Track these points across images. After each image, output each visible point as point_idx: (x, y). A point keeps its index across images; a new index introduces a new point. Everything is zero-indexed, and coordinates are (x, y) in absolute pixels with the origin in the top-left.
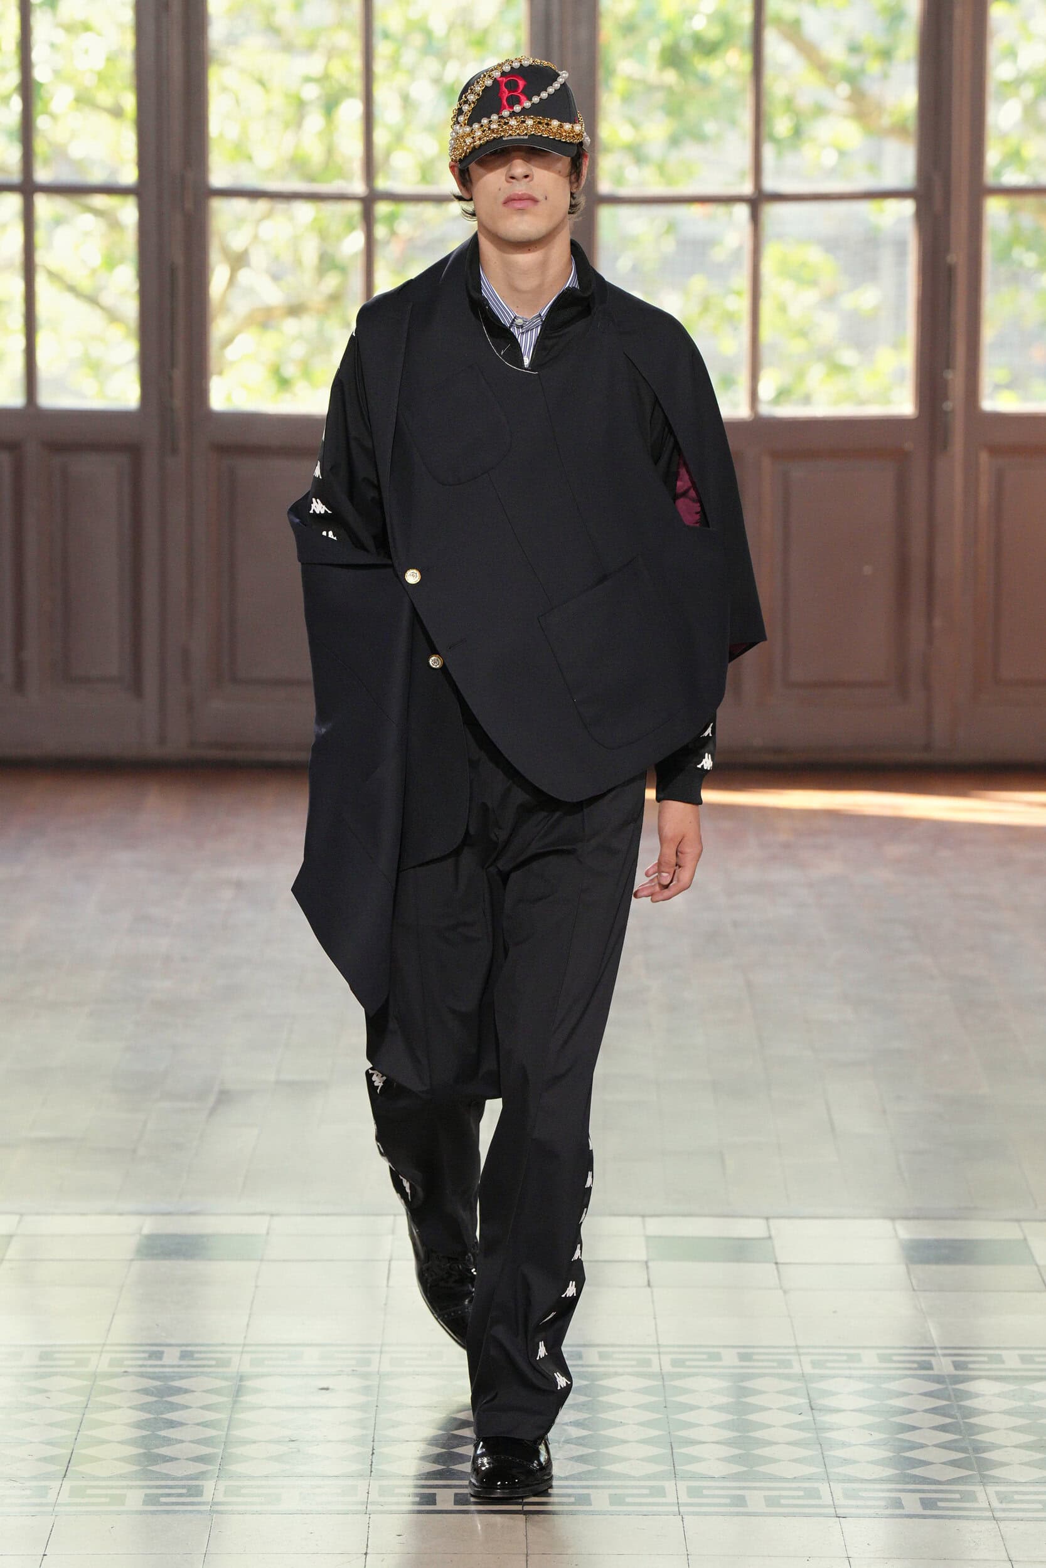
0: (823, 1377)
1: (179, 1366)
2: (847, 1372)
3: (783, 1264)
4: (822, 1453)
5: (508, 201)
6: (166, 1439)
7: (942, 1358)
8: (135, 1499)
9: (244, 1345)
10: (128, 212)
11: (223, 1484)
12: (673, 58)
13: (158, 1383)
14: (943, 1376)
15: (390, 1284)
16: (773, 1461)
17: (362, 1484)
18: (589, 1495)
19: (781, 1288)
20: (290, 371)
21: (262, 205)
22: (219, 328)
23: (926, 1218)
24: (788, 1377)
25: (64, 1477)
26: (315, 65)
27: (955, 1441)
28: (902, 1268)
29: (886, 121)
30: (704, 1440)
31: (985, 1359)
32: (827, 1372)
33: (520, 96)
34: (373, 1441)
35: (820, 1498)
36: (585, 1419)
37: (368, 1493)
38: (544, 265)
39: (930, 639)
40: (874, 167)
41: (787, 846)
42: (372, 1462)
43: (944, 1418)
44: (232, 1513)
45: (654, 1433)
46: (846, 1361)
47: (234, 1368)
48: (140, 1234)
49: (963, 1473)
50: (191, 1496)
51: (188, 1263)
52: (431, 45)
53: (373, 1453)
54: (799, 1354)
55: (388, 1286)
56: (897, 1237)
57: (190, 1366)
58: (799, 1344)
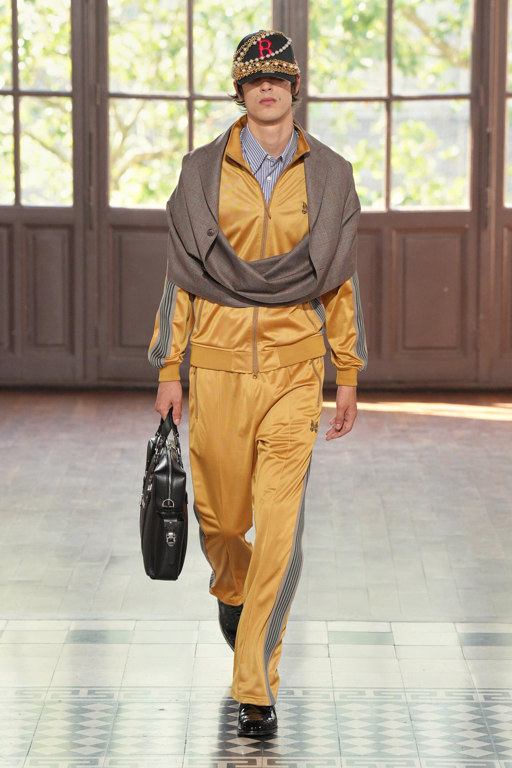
0: (417, 704)
1: (87, 698)
2: (429, 701)
3: (396, 645)
4: (416, 743)
5: (262, 102)
6: (80, 735)
7: (478, 694)
9: (121, 687)
10: (68, 104)
11: (108, 759)
12: (349, 25)
13: (76, 707)
14: (479, 703)
15: (196, 656)
16: (391, 747)
17: (180, 758)
18: (296, 764)
19: (397, 658)
20: (152, 187)
22: (114, 171)
23: (471, 622)
24: (399, 704)
25: (27, 755)
26: (166, 30)
27: (484, 736)
28: (459, 647)
29: (455, 60)
30: (356, 736)
31: (501, 694)
32: (419, 701)
33: (269, 50)
34: (186, 737)
36: (295, 725)
37: (183, 763)
38: (280, 131)
39: (478, 326)
40: (454, 84)
41: (404, 431)
42: (185, 747)
43: (479, 725)
45: (329, 732)
46: (429, 696)
47: (115, 699)
48: (69, 630)
49: (488, 753)
50: (92, 765)
51: (93, 645)
52: (225, 19)
53: (186, 743)
54: (405, 692)
55: (195, 657)
56: (457, 632)
57: (93, 698)
58: (405, 687)
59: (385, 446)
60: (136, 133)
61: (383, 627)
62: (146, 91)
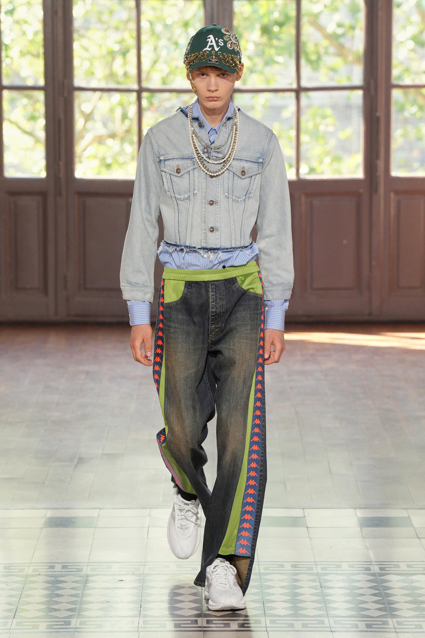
0: (326, 574)
1: (61, 572)
2: (336, 572)
3: (309, 527)
4: (325, 606)
6: (56, 602)
7: (374, 566)
8: (43, 626)
9: (88, 563)
10: (41, 95)
11: (79, 620)
12: (266, 30)
13: (53, 579)
14: (375, 573)
16: (306, 609)
17: (137, 620)
18: (229, 623)
19: (309, 537)
20: (109, 161)
21: (98, 94)
22: (79, 148)
23: (368, 508)
24: (312, 574)
25: (14, 618)
26: (119, 36)
27: (380, 600)
28: (359, 529)
29: (351, 58)
30: (277, 600)
31: (392, 566)
32: (327, 572)
34: (141, 602)
35: (324, 624)
37: (139, 623)
39: (371, 270)
40: (349, 79)
41: (312, 355)
42: (140, 611)
43: (375, 591)
44: (83, 632)
45: (256, 598)
46: (335, 568)
47: (84, 572)
48: (46, 517)
49: (383, 613)
50: (66, 625)
51: (65, 529)
52: (166, 26)
53: (141, 607)
54: (316, 565)
55: (147, 538)
56: (357, 516)
57: (66, 572)
58: (316, 560)
59: (297, 367)
60: (93, 119)
61: (297, 513)
62: (103, 85)
